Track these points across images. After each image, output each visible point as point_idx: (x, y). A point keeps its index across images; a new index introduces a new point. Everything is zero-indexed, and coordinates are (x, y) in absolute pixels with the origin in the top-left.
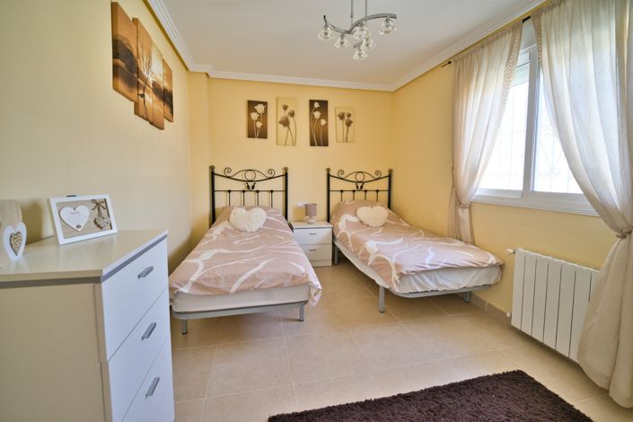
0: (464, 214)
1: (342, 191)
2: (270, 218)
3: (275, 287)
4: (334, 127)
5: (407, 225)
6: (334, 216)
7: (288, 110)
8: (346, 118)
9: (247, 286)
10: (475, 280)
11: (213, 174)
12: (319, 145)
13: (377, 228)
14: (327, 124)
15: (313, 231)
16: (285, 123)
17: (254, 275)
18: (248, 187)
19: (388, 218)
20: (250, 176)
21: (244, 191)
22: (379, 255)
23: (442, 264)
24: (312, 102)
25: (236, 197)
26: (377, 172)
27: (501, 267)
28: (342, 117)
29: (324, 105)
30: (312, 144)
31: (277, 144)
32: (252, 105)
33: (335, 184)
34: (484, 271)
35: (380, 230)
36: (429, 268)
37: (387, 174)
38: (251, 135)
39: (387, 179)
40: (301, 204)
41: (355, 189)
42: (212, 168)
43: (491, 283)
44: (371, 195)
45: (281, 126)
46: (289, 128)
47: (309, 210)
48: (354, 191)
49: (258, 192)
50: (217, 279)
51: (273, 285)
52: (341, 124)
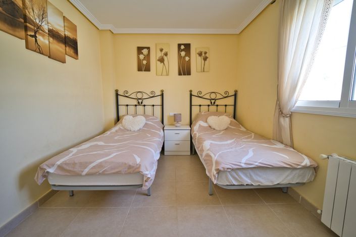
0: (285, 122)
1: (200, 106)
2: (147, 122)
3: (114, 173)
4: (195, 61)
5: (244, 130)
6: (194, 122)
7: (163, 52)
8: (203, 55)
9: (94, 171)
10: (289, 178)
11: (117, 95)
12: (184, 74)
13: (220, 131)
14: (190, 60)
15: (177, 132)
16: (161, 60)
17: (101, 163)
18: (139, 102)
19: (230, 124)
20: (139, 96)
21: (136, 105)
22: (209, 152)
23: (257, 164)
24: (179, 45)
25: (131, 109)
26: (226, 92)
27: (315, 169)
28: (200, 54)
29: (188, 47)
30: (180, 74)
31: (157, 75)
32: (140, 49)
33: (196, 101)
34: (297, 171)
35: (222, 132)
36: (244, 166)
37: (233, 93)
38: (140, 69)
39: (233, 97)
40: (172, 114)
41: (209, 104)
42: (117, 91)
43: (305, 182)
44: (221, 109)
45: (159, 62)
46: (164, 63)
47: (176, 118)
48: (209, 106)
49: (144, 106)
50: (74, 164)
51: (113, 171)
52: (200, 59)
